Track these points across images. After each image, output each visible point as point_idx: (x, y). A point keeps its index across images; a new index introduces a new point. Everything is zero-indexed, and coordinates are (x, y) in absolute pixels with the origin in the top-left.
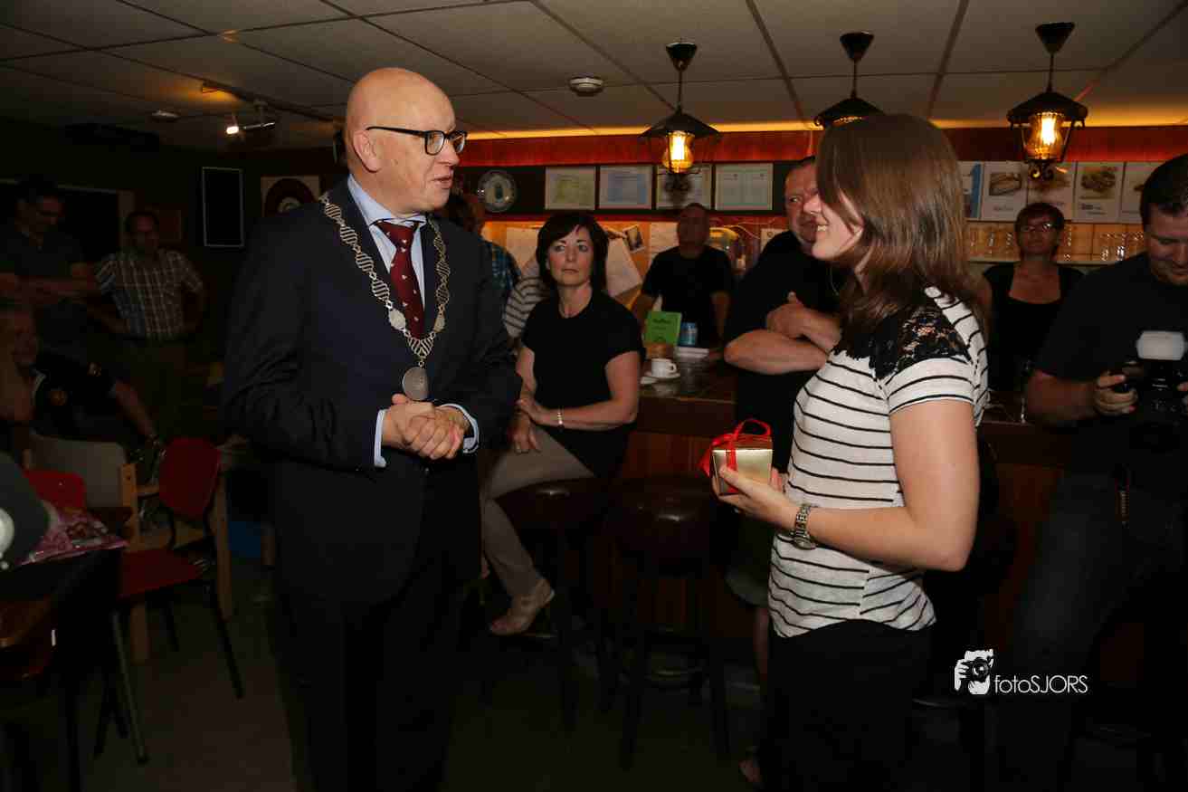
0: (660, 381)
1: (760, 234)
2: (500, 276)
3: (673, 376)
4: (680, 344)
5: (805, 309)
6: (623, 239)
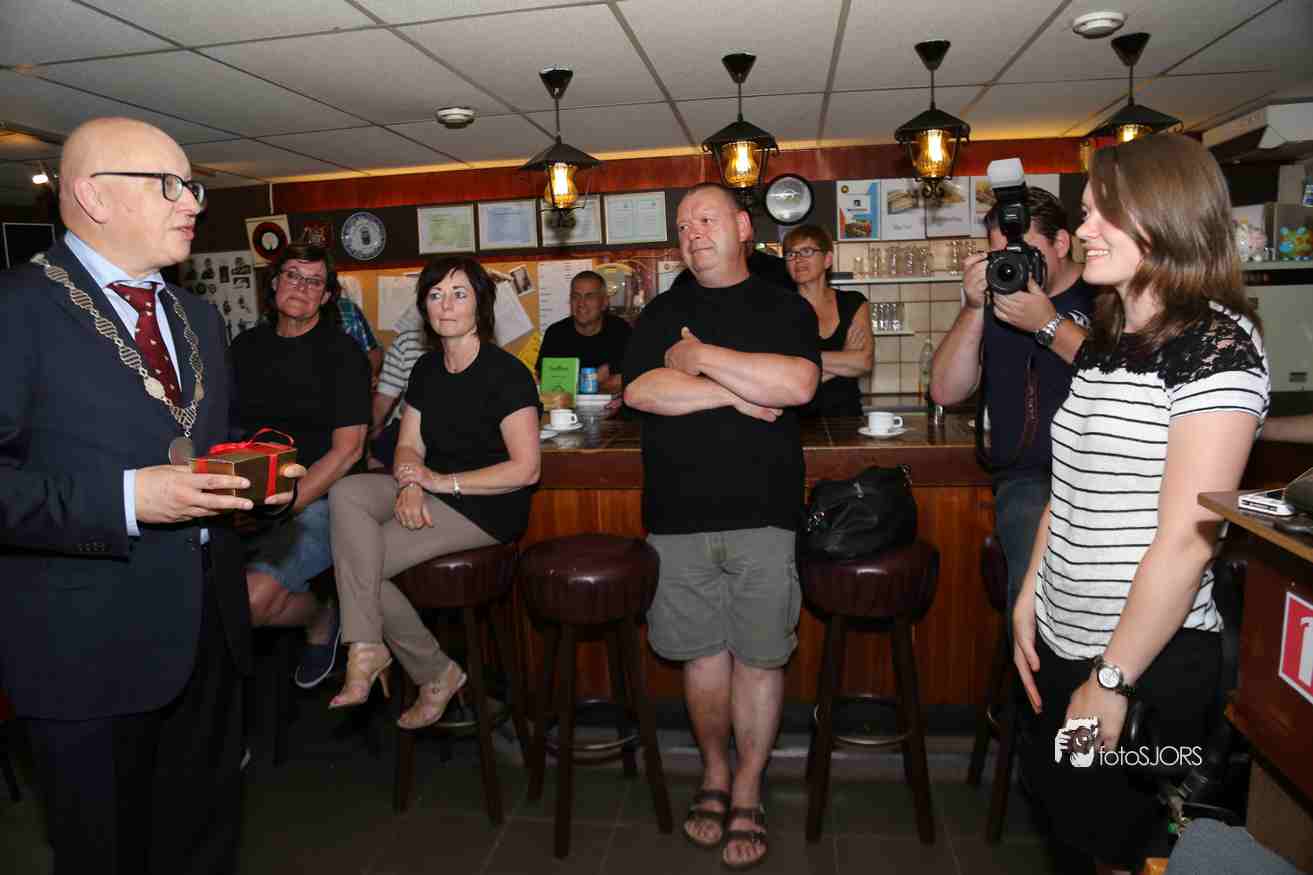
6: (509, 281)
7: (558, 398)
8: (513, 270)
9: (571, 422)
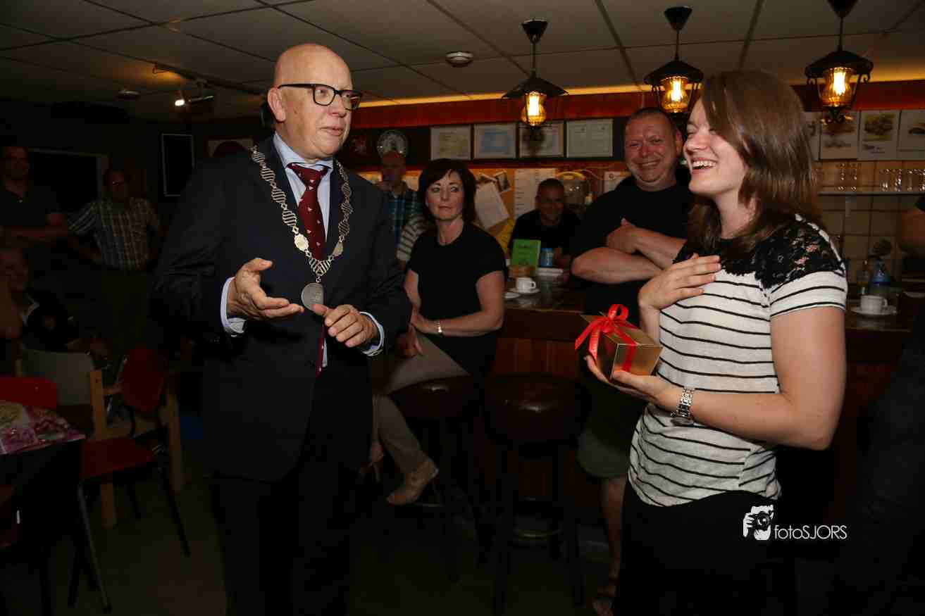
0: (523, 296)
1: (603, 177)
4: (540, 266)
6: (494, 182)
7: (523, 269)
8: (497, 174)
9: (531, 287)
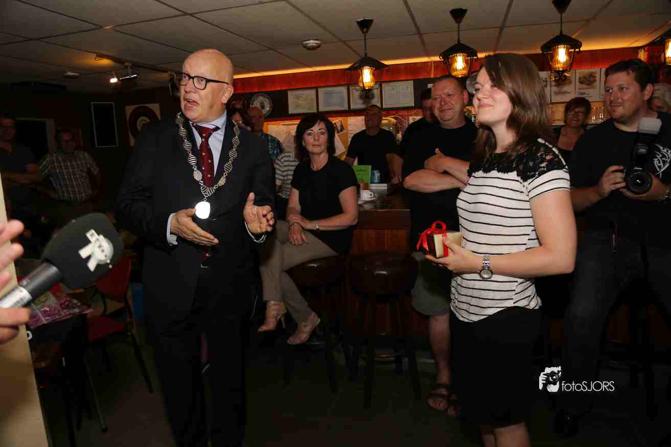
2: (273, 153)
3: (372, 199)
5: (445, 157)
8: (335, 121)
